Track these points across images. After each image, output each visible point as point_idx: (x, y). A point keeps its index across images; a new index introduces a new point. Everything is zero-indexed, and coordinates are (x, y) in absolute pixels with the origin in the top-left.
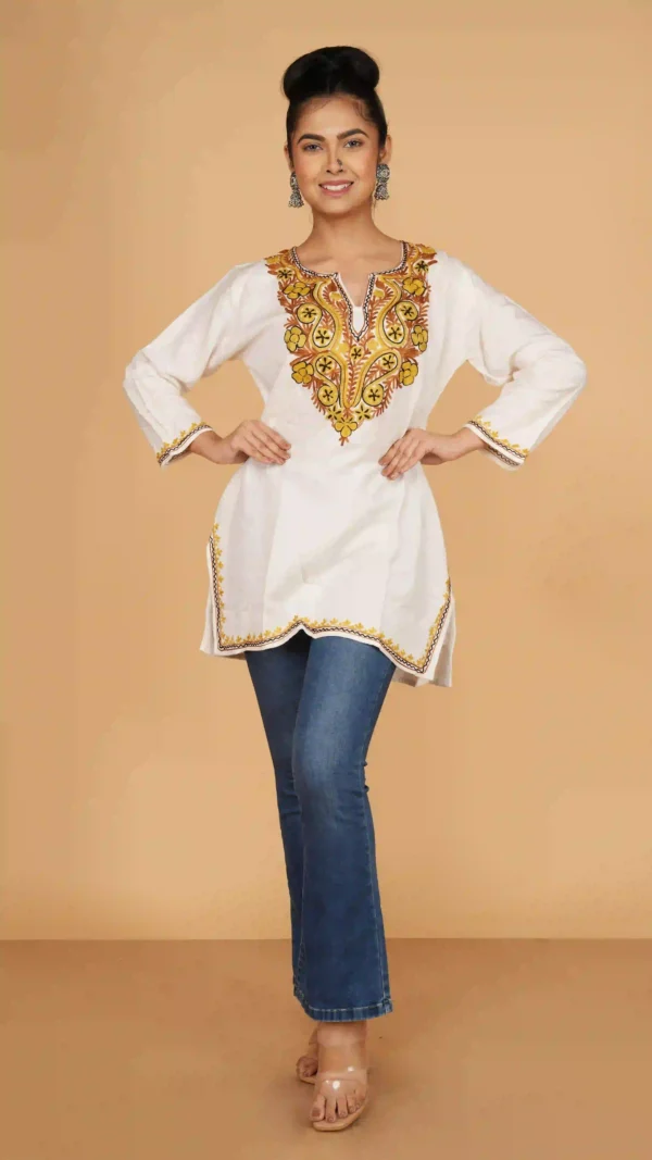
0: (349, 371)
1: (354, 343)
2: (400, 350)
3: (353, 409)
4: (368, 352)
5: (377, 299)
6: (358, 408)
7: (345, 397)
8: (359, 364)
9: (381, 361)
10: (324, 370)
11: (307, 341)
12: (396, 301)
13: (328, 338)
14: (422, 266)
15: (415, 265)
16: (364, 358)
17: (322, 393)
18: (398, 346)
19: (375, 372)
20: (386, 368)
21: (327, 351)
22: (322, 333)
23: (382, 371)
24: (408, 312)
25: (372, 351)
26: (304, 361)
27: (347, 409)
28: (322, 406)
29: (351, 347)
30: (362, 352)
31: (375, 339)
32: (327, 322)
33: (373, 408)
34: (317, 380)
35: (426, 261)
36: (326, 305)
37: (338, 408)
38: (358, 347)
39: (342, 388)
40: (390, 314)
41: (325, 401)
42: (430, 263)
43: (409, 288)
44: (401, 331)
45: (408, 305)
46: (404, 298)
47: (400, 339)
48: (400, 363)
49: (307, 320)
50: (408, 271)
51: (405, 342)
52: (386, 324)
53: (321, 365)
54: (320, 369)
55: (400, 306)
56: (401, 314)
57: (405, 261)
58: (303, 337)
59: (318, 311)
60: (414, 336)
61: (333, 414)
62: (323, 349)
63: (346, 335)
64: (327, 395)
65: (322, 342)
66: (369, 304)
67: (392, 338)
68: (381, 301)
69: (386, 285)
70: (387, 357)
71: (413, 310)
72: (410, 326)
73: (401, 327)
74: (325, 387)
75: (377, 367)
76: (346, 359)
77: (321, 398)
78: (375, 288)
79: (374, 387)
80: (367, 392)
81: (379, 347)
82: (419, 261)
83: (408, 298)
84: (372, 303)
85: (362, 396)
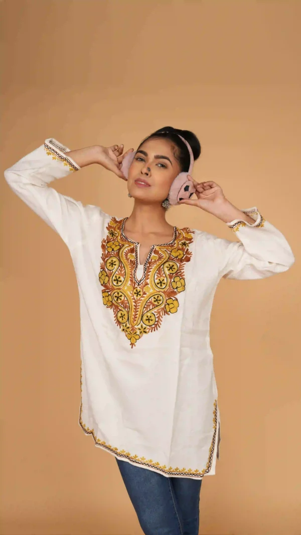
0: (134, 304)
1: (136, 286)
2: (164, 292)
3: (136, 327)
4: (145, 293)
5: (153, 260)
6: (139, 326)
7: (131, 319)
8: (139, 300)
9: (152, 299)
10: (117, 300)
11: (109, 280)
12: (164, 261)
13: (121, 281)
14: (184, 244)
15: (180, 243)
16: (142, 297)
17: (119, 315)
18: (162, 290)
19: (149, 305)
20: (156, 303)
21: (120, 289)
22: (118, 278)
23: (153, 305)
24: (171, 268)
25: (147, 293)
26: (108, 292)
27: (133, 327)
28: (119, 323)
29: (134, 288)
30: (141, 293)
31: (149, 286)
32: (121, 271)
33: (148, 327)
34: (115, 306)
35: (187, 242)
36: (124, 260)
37: (128, 325)
38: (139, 289)
39: (130, 313)
40: (159, 270)
41: (120, 320)
42: (189, 243)
43: (174, 254)
44: (165, 281)
45: (171, 264)
46: (170, 259)
47: (164, 286)
48: (165, 300)
49: (110, 268)
50: (175, 245)
51: (168, 287)
52: (156, 277)
53: (116, 297)
54: (116, 299)
55: (167, 265)
56: (166, 270)
57: (175, 239)
58: (107, 279)
59: (117, 263)
60: (174, 284)
61: (125, 328)
62: (118, 287)
63: (131, 281)
64: (122, 317)
65: (117, 283)
66: (148, 264)
67: (159, 286)
68: (155, 261)
69: (160, 252)
70: (156, 297)
71: (175, 267)
72: (171, 277)
73: (165, 279)
74: (121, 312)
75: (151, 302)
76: (131, 295)
77: (119, 318)
78: (153, 254)
79: (149, 314)
80: (145, 318)
81: (152, 291)
82: (183, 241)
83: (173, 260)
84: (150, 263)
85: (142, 319)
